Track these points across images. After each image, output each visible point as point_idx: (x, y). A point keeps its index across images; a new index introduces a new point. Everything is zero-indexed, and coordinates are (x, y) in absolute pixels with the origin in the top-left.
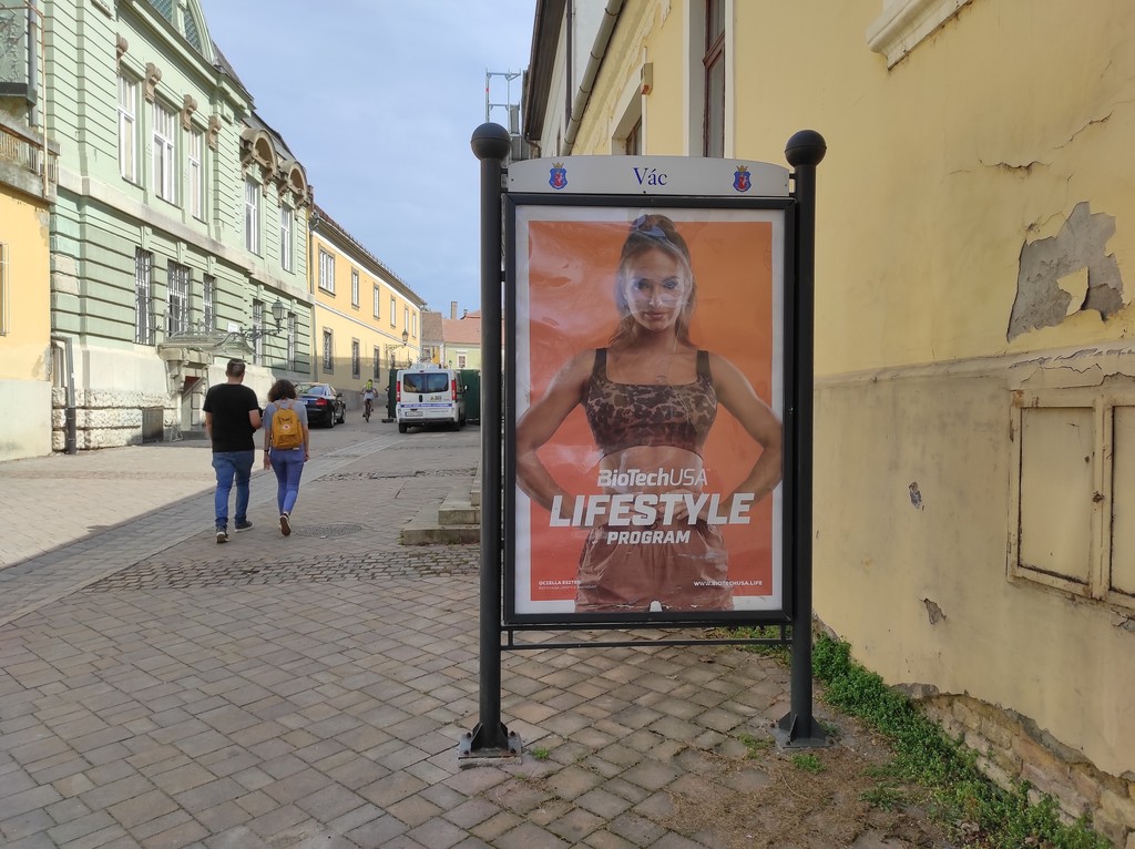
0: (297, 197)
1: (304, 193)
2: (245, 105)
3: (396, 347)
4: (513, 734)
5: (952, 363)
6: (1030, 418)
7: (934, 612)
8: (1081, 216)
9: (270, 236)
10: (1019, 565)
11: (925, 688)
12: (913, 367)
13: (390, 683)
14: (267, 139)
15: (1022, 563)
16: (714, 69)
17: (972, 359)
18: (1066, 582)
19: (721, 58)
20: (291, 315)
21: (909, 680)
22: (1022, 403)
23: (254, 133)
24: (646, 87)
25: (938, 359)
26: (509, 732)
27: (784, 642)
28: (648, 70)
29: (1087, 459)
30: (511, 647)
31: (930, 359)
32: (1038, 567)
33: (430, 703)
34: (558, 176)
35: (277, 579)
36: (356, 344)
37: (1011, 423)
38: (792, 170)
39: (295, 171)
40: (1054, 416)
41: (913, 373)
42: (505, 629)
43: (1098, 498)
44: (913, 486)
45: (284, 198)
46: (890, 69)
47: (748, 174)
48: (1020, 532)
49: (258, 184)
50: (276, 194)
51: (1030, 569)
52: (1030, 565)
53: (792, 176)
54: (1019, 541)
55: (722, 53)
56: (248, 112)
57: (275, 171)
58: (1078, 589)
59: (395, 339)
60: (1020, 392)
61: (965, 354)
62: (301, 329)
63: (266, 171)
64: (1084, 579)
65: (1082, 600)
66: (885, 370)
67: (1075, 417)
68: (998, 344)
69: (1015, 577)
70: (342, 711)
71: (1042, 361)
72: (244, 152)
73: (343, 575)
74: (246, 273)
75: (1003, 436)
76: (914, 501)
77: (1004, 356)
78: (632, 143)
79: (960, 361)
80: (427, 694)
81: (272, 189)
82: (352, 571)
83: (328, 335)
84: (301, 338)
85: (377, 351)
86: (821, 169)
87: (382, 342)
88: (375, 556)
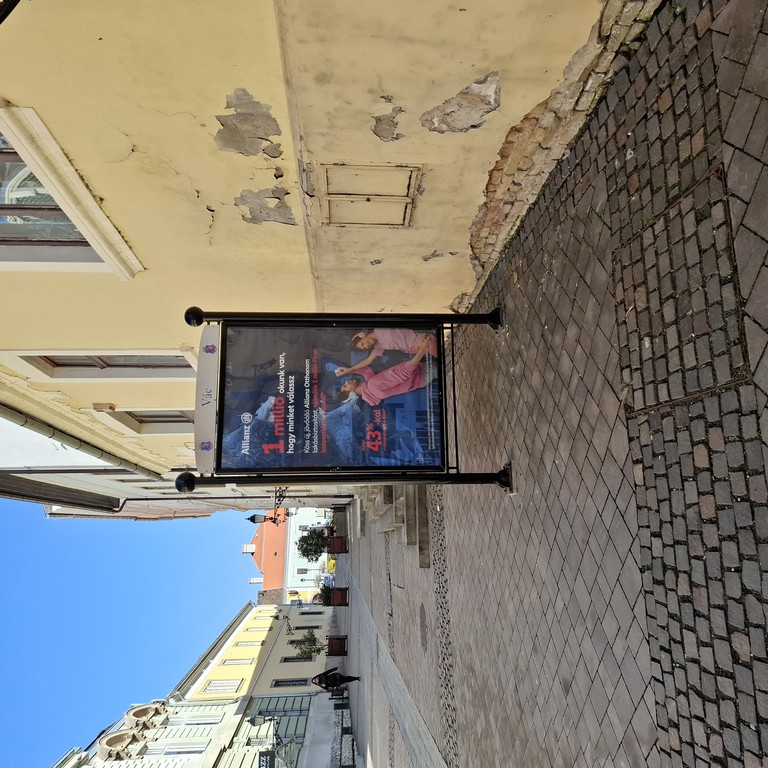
0: (157, 712)
1: (154, 706)
2: (78, 756)
3: (289, 625)
4: (504, 466)
5: (309, 246)
6: (333, 220)
7: (435, 255)
8: (241, 200)
9: (192, 734)
10: (403, 225)
11: (472, 259)
12: (311, 262)
13: (491, 546)
14: (107, 739)
15: (402, 223)
16: (109, 362)
17: (307, 239)
18: (407, 210)
20: (260, 713)
21: (471, 266)
22: (328, 223)
23: (102, 749)
24: (111, 408)
25: (306, 250)
27: (452, 328)
28: (98, 407)
29: (352, 202)
30: (457, 468)
31: (307, 256)
32: (402, 219)
35: (450, 648)
36: (286, 660)
37: (337, 227)
38: (205, 323)
39: (135, 715)
40: (332, 212)
41: (314, 262)
42: (448, 471)
43: (368, 200)
44: (372, 263)
45: (158, 723)
46: (146, 269)
47: (207, 346)
48: (387, 224)
49: (146, 746)
50: (155, 730)
51: (404, 221)
52: (402, 221)
53: (208, 323)
54: (392, 224)
55: (101, 358)
56: (84, 754)
57: (135, 731)
58: (409, 206)
59: (282, 627)
60: (323, 223)
61: (304, 241)
62: (272, 707)
63: (134, 739)
65: (414, 205)
66: (313, 274)
67: (333, 205)
68: (299, 229)
69: (409, 226)
70: (502, 568)
71: (307, 215)
72: (119, 757)
73: (446, 603)
74: (224, 750)
75: (343, 229)
76: (379, 262)
77: (305, 227)
78: (144, 419)
79: (308, 243)
80: (494, 522)
81: (149, 733)
82: (444, 598)
83: (278, 684)
84: (280, 706)
85: (292, 642)
87: (285, 638)
88: (436, 586)
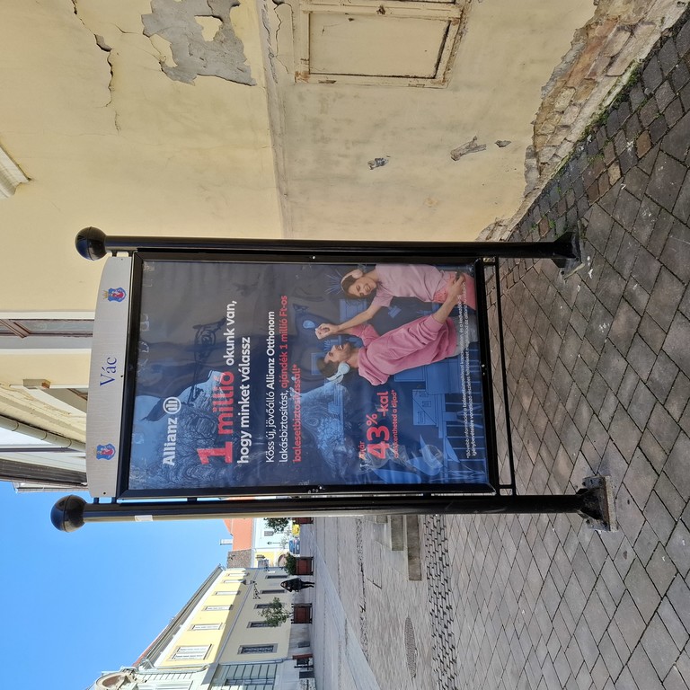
0: (127, 680)
1: (123, 675)
3: (255, 590)
4: (584, 484)
5: (274, 132)
6: (317, 67)
7: (473, 147)
10: (434, 78)
11: (528, 156)
12: (277, 164)
13: (545, 593)
15: (432, 75)
16: (30, 329)
17: (270, 115)
18: (448, 39)
19: (20, 323)
21: (523, 168)
22: (305, 73)
24: (44, 385)
25: (269, 141)
26: (582, 487)
27: (497, 264)
28: (29, 384)
29: (351, 20)
30: (513, 486)
31: (270, 151)
32: (436, 62)
33: (560, 557)
34: (104, 453)
36: (253, 625)
37: (322, 82)
38: (109, 254)
39: (103, 684)
40: (314, 47)
41: (281, 165)
42: (498, 492)
43: (382, 11)
44: (371, 164)
46: (29, 179)
47: (111, 290)
48: (407, 77)
51: (437, 69)
52: (435, 69)
53: (114, 255)
54: (415, 77)
55: (16, 322)
58: (454, 29)
59: (249, 591)
60: (297, 74)
61: (265, 121)
62: (238, 675)
64: (445, 25)
65: (463, 25)
66: (279, 188)
67: (317, 29)
68: (258, 92)
69: (444, 81)
71: (271, 55)
73: (450, 635)
75: (331, 89)
76: (383, 164)
77: (267, 88)
79: (272, 125)
80: (552, 560)
82: (446, 627)
83: (245, 650)
84: (247, 674)
85: (259, 606)
86: (109, 231)
87: (252, 602)
88: (432, 606)
